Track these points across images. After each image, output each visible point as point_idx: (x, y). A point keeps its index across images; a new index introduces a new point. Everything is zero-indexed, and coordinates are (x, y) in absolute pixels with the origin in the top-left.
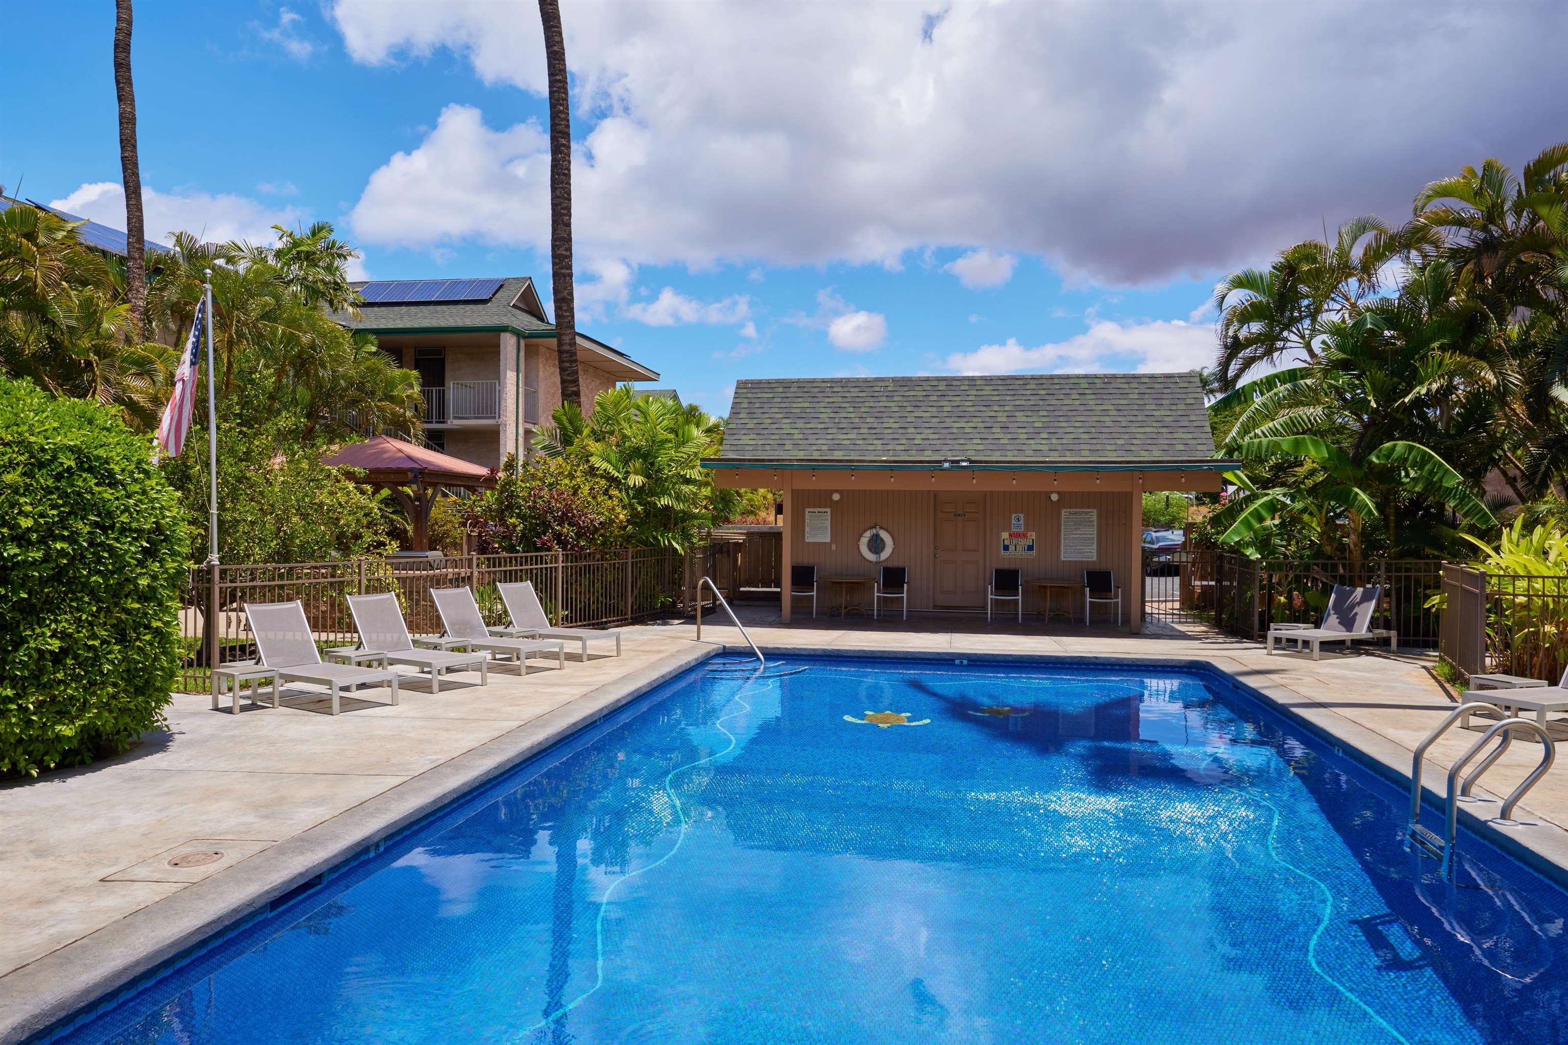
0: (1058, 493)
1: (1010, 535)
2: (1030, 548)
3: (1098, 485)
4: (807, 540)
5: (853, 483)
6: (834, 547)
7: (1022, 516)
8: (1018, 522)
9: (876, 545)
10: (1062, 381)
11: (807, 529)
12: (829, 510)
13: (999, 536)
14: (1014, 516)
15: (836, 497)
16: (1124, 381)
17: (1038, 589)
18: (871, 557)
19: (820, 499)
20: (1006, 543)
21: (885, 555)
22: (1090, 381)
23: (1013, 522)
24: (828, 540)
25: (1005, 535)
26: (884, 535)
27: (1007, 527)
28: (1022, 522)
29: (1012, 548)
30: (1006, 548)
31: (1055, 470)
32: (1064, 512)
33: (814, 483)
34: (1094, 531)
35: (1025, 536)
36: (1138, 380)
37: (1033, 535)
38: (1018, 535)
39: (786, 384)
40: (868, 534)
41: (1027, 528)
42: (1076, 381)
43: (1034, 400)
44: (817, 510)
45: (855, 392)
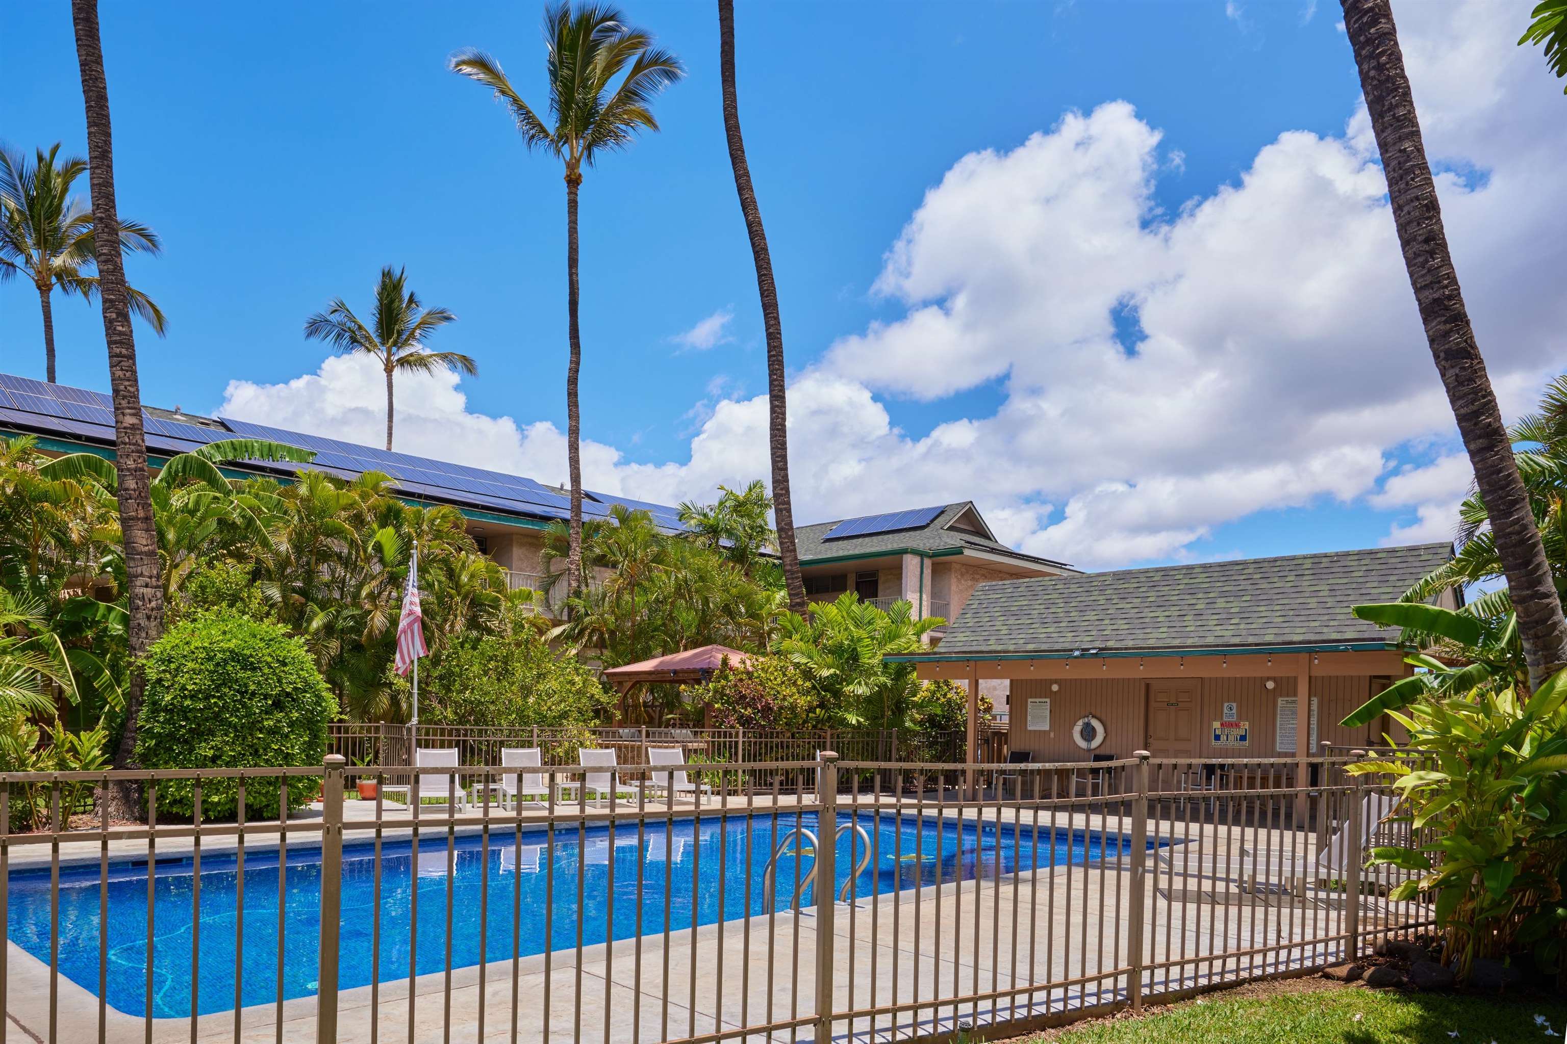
0: (1274, 679)
1: (1222, 725)
2: (1243, 738)
4: (1029, 728)
5: (1068, 672)
6: (1052, 735)
7: (1234, 705)
8: (1230, 711)
9: (1088, 733)
10: (1285, 563)
11: (1029, 718)
12: (1048, 700)
13: (1210, 726)
14: (1226, 705)
15: (1055, 688)
16: (1356, 557)
18: (1083, 744)
19: (1040, 688)
20: (1218, 732)
21: (1095, 743)
22: (1316, 560)
23: (1225, 711)
24: (1047, 728)
25: (1216, 725)
26: (1095, 723)
27: (1219, 715)
28: (1234, 711)
29: (1223, 738)
30: (1217, 738)
32: (1280, 701)
33: (1033, 673)
35: (1237, 726)
36: (1373, 556)
37: (1245, 725)
38: (1230, 725)
40: (1080, 723)
41: (1240, 718)
42: (1300, 562)
44: (1037, 700)
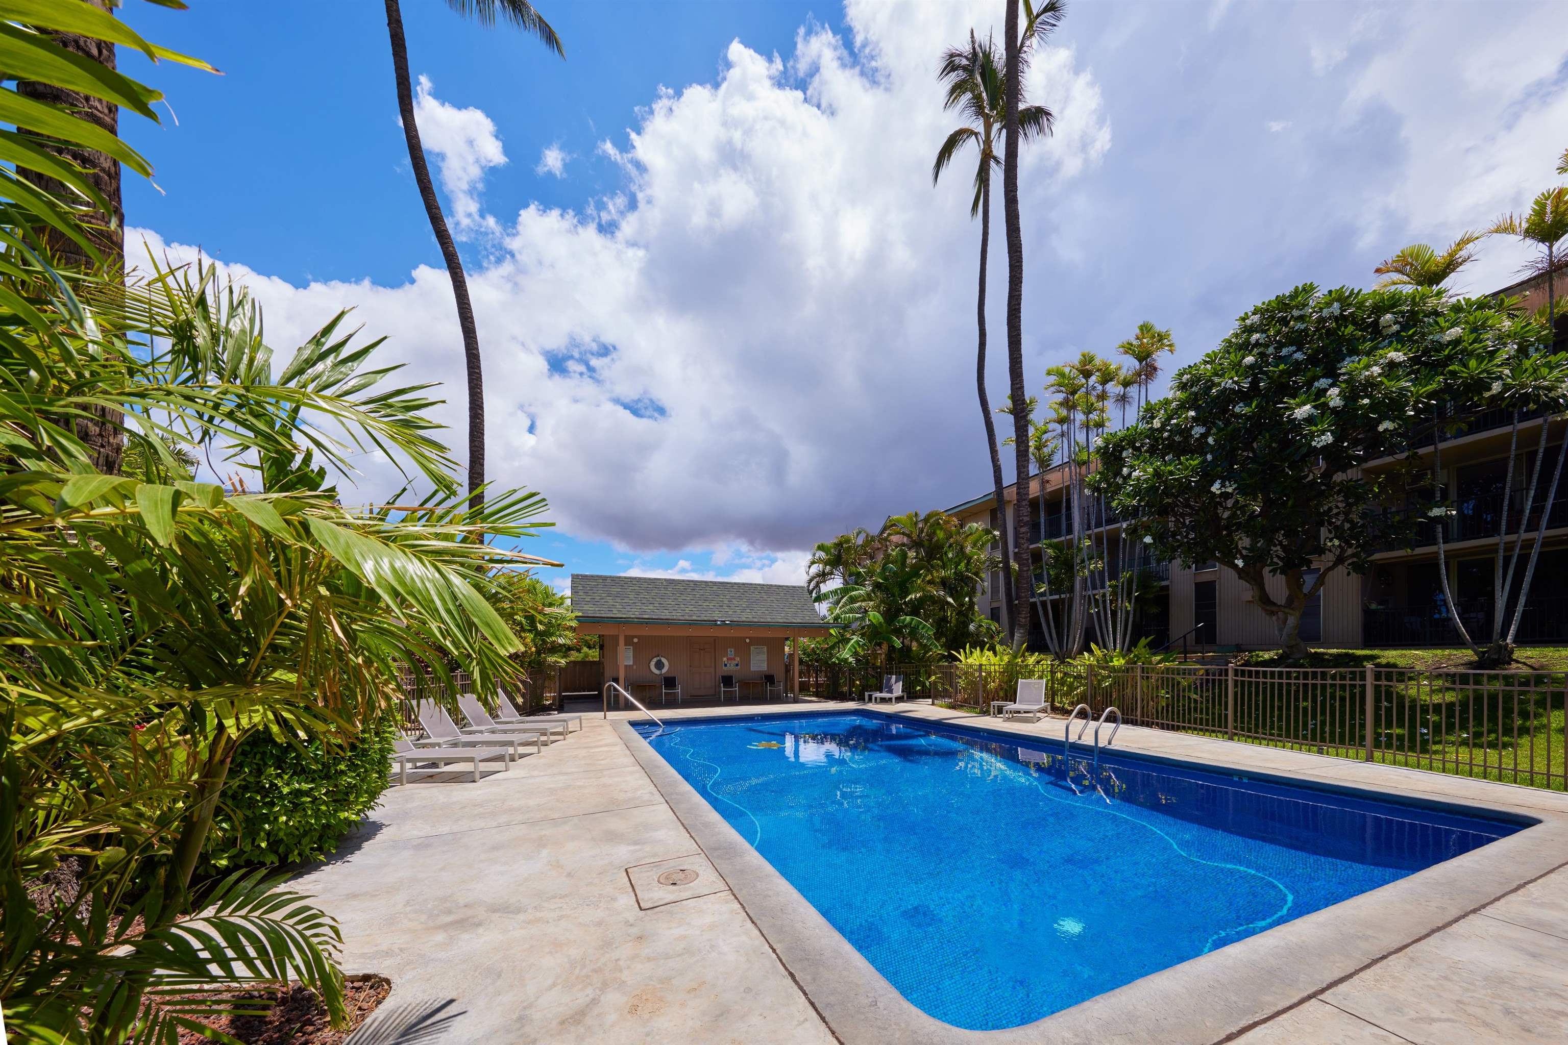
0: (749, 637)
1: (727, 659)
2: (737, 665)
3: (770, 634)
5: (646, 632)
6: (635, 667)
7: (733, 650)
8: (731, 652)
9: (659, 665)
12: (631, 647)
13: (722, 660)
14: (729, 649)
15: (636, 640)
17: (744, 684)
18: (657, 672)
19: (627, 642)
20: (726, 663)
21: (664, 671)
23: (729, 653)
24: (631, 663)
25: (725, 659)
26: (664, 660)
27: (726, 655)
28: (733, 653)
29: (729, 665)
30: (726, 665)
31: (750, 625)
32: (752, 648)
34: (765, 656)
35: (734, 660)
37: (738, 659)
38: (731, 659)
39: (604, 578)
40: (655, 660)
41: (735, 655)
43: (738, 594)
44: (625, 649)
45: (645, 585)
